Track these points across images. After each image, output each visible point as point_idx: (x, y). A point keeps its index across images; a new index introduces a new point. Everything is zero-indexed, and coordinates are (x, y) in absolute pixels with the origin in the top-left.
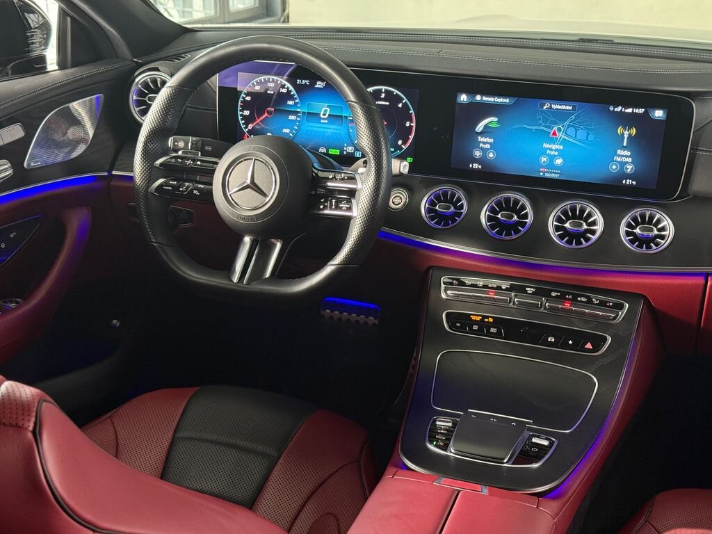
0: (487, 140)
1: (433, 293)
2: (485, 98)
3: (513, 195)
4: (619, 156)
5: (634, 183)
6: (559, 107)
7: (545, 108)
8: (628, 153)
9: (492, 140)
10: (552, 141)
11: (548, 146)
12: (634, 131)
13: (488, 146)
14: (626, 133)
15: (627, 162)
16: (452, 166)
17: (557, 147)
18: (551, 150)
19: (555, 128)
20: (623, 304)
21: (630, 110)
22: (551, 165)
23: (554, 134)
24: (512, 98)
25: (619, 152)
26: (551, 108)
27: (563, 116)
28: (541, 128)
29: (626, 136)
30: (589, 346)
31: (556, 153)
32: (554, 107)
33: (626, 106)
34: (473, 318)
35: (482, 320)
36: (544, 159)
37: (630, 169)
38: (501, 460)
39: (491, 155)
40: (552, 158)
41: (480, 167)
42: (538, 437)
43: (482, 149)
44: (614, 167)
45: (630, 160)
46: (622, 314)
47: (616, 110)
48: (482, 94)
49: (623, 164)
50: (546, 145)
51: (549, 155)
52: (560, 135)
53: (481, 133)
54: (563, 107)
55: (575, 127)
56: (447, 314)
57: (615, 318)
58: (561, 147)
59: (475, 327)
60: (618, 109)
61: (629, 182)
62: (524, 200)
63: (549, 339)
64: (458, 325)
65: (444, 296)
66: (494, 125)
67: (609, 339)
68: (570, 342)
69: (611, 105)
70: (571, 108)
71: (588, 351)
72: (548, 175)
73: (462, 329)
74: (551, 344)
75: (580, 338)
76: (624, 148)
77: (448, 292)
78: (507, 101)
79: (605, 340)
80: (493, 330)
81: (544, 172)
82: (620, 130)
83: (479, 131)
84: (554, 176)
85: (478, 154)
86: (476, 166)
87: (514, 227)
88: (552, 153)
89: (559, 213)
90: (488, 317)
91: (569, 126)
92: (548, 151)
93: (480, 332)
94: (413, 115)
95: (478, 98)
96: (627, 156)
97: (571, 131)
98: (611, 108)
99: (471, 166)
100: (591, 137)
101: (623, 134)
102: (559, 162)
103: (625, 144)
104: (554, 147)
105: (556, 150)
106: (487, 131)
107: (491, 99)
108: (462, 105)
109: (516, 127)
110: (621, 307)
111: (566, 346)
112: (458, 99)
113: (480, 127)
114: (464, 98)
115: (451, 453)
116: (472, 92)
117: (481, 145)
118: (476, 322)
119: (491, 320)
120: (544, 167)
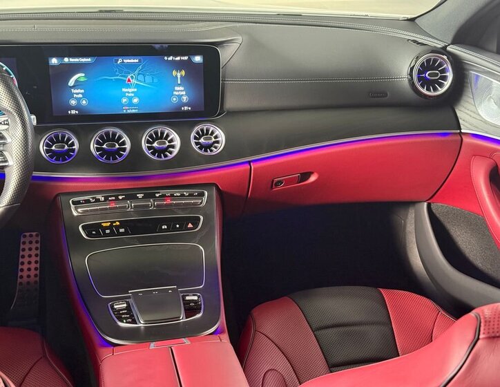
0: (79, 91)
1: (65, 213)
2: (72, 60)
3: (111, 130)
4: (176, 91)
5: (190, 108)
6: (129, 61)
7: (119, 62)
8: (182, 88)
9: (82, 91)
10: (128, 86)
11: (126, 90)
12: (183, 73)
13: (80, 96)
14: (179, 74)
15: (183, 95)
16: (54, 114)
17: (133, 90)
18: (128, 92)
19: (129, 77)
20: (203, 192)
21: (178, 58)
22: (130, 104)
23: (129, 81)
24: (93, 58)
25: (176, 88)
26: (123, 62)
27: (132, 67)
28: (118, 77)
29: (179, 77)
30: (190, 225)
31: (133, 95)
32: (125, 61)
33: (176, 55)
34: (104, 225)
35: (111, 225)
36: (124, 100)
37: (185, 99)
38: (178, 319)
39: (84, 102)
40: (130, 99)
41: (77, 112)
42: (188, 295)
43: (76, 98)
44: (174, 99)
45: (184, 93)
46: (205, 199)
47: (169, 59)
48: (69, 56)
49: (180, 96)
50: (124, 90)
51: (128, 97)
52: (133, 81)
53: (73, 87)
54: (132, 61)
55: (143, 75)
56: (82, 226)
57: (201, 203)
58: (136, 90)
59: (108, 231)
60: (171, 58)
61: (186, 108)
62: (119, 132)
63: (163, 227)
64: (94, 232)
65: (75, 214)
66: (82, 79)
67: (202, 218)
68: (178, 226)
69: (166, 56)
70: (137, 61)
71: (191, 229)
72: (129, 111)
73: (98, 235)
74: (165, 230)
75: (183, 222)
76: (179, 85)
77: (79, 210)
78: (89, 60)
79: (199, 219)
80: (122, 230)
81: (126, 110)
82: (174, 73)
83: (72, 85)
84: (134, 111)
85: (73, 102)
86: (73, 112)
87: (118, 152)
88: (130, 95)
89: (147, 137)
90: (115, 222)
91: (139, 74)
92: (127, 94)
93: (112, 234)
94: (14, 78)
95: (66, 60)
96: (181, 91)
97: (141, 77)
98: (166, 58)
99: (69, 112)
100: (155, 80)
101: (176, 76)
102: (135, 100)
103: (179, 83)
104: (130, 90)
105: (132, 93)
106: (78, 84)
107: (76, 60)
108: (54, 66)
109: (100, 78)
110: (202, 195)
111: (175, 229)
112: (50, 62)
113: (71, 82)
114: (54, 61)
115: (141, 324)
116: (61, 55)
117: (75, 95)
118: (107, 228)
119: (118, 223)
120: (126, 106)
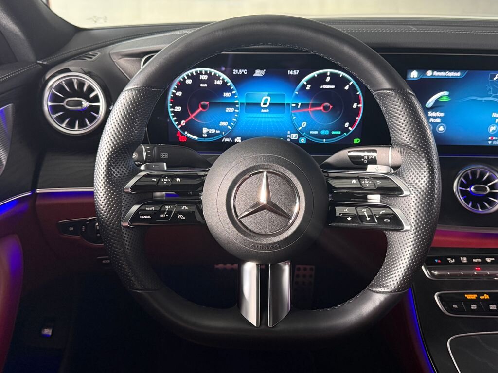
0: (437, 114)
2: (436, 74)
3: (479, 168)
7: (495, 79)
9: (442, 114)
13: (438, 120)
24: (463, 72)
28: (490, 98)
35: (478, 298)
36: (492, 128)
39: (441, 129)
43: (432, 123)
48: (433, 70)
50: (494, 115)
53: (432, 108)
56: (439, 296)
59: (474, 307)
64: (455, 307)
65: (429, 277)
66: (444, 99)
72: (496, 143)
73: (461, 310)
77: (435, 273)
78: (458, 74)
80: (493, 307)
81: (492, 141)
83: (430, 106)
90: (483, 294)
93: (479, 311)
94: (361, 96)
95: (429, 73)
106: (437, 106)
107: (442, 74)
108: (412, 81)
109: (466, 99)
112: (408, 76)
113: (430, 103)
114: (414, 75)
116: (422, 68)
117: (431, 120)
118: (472, 301)
119: (487, 297)
120: (492, 136)
